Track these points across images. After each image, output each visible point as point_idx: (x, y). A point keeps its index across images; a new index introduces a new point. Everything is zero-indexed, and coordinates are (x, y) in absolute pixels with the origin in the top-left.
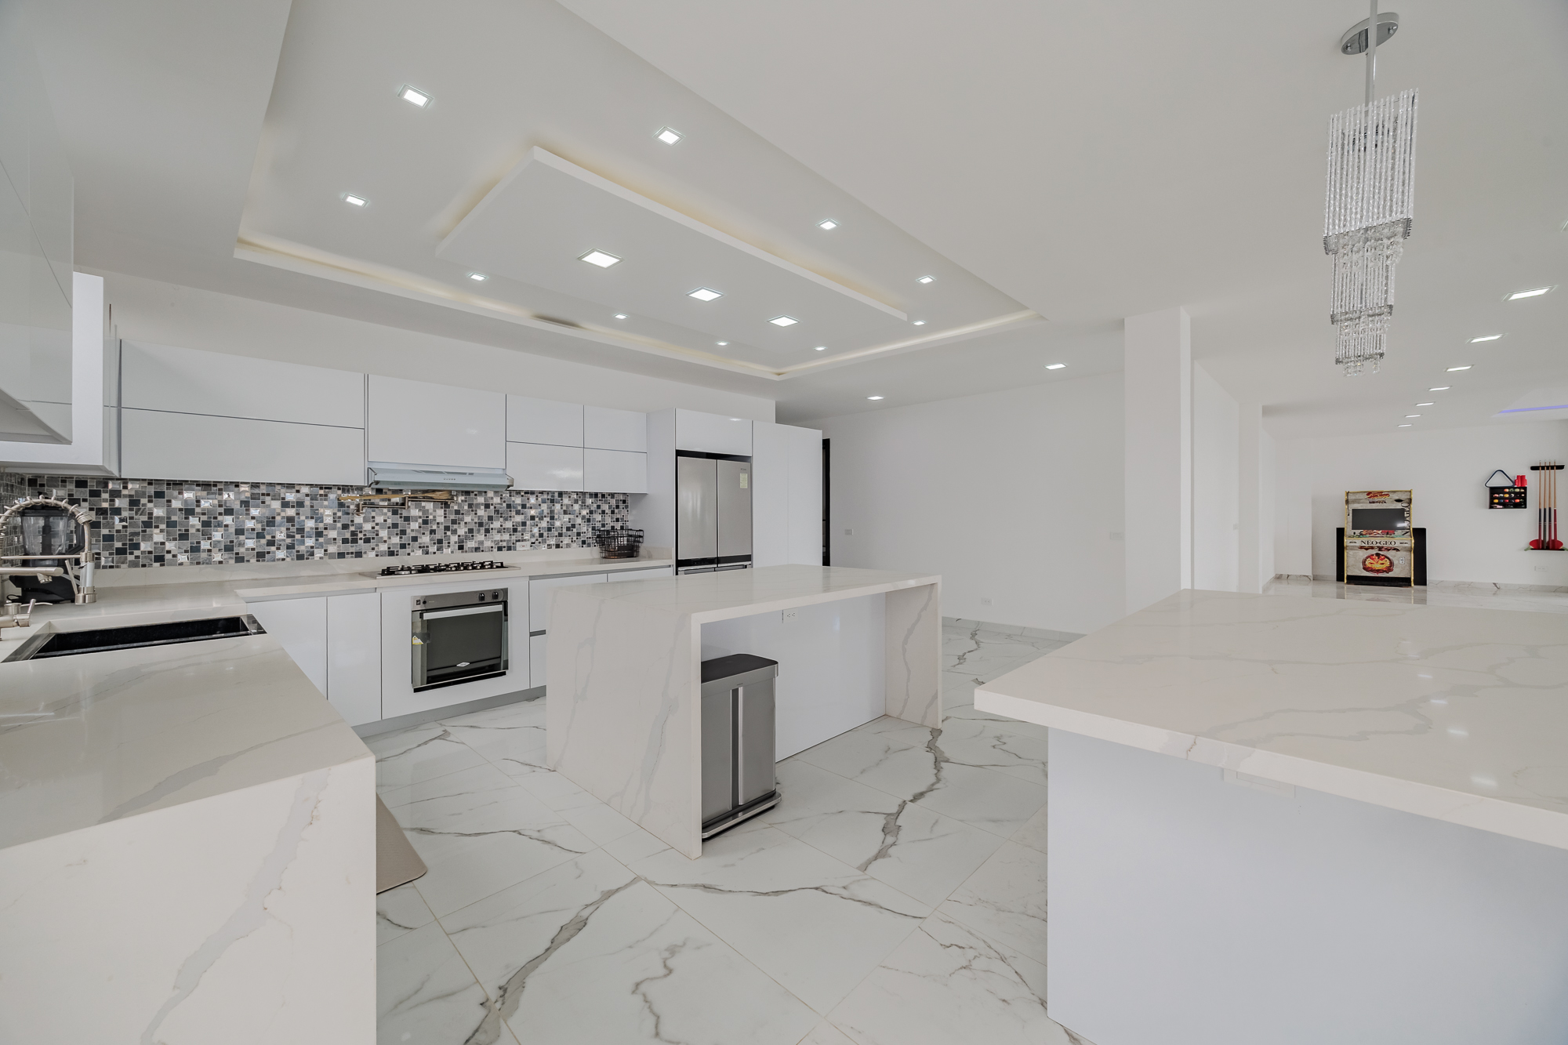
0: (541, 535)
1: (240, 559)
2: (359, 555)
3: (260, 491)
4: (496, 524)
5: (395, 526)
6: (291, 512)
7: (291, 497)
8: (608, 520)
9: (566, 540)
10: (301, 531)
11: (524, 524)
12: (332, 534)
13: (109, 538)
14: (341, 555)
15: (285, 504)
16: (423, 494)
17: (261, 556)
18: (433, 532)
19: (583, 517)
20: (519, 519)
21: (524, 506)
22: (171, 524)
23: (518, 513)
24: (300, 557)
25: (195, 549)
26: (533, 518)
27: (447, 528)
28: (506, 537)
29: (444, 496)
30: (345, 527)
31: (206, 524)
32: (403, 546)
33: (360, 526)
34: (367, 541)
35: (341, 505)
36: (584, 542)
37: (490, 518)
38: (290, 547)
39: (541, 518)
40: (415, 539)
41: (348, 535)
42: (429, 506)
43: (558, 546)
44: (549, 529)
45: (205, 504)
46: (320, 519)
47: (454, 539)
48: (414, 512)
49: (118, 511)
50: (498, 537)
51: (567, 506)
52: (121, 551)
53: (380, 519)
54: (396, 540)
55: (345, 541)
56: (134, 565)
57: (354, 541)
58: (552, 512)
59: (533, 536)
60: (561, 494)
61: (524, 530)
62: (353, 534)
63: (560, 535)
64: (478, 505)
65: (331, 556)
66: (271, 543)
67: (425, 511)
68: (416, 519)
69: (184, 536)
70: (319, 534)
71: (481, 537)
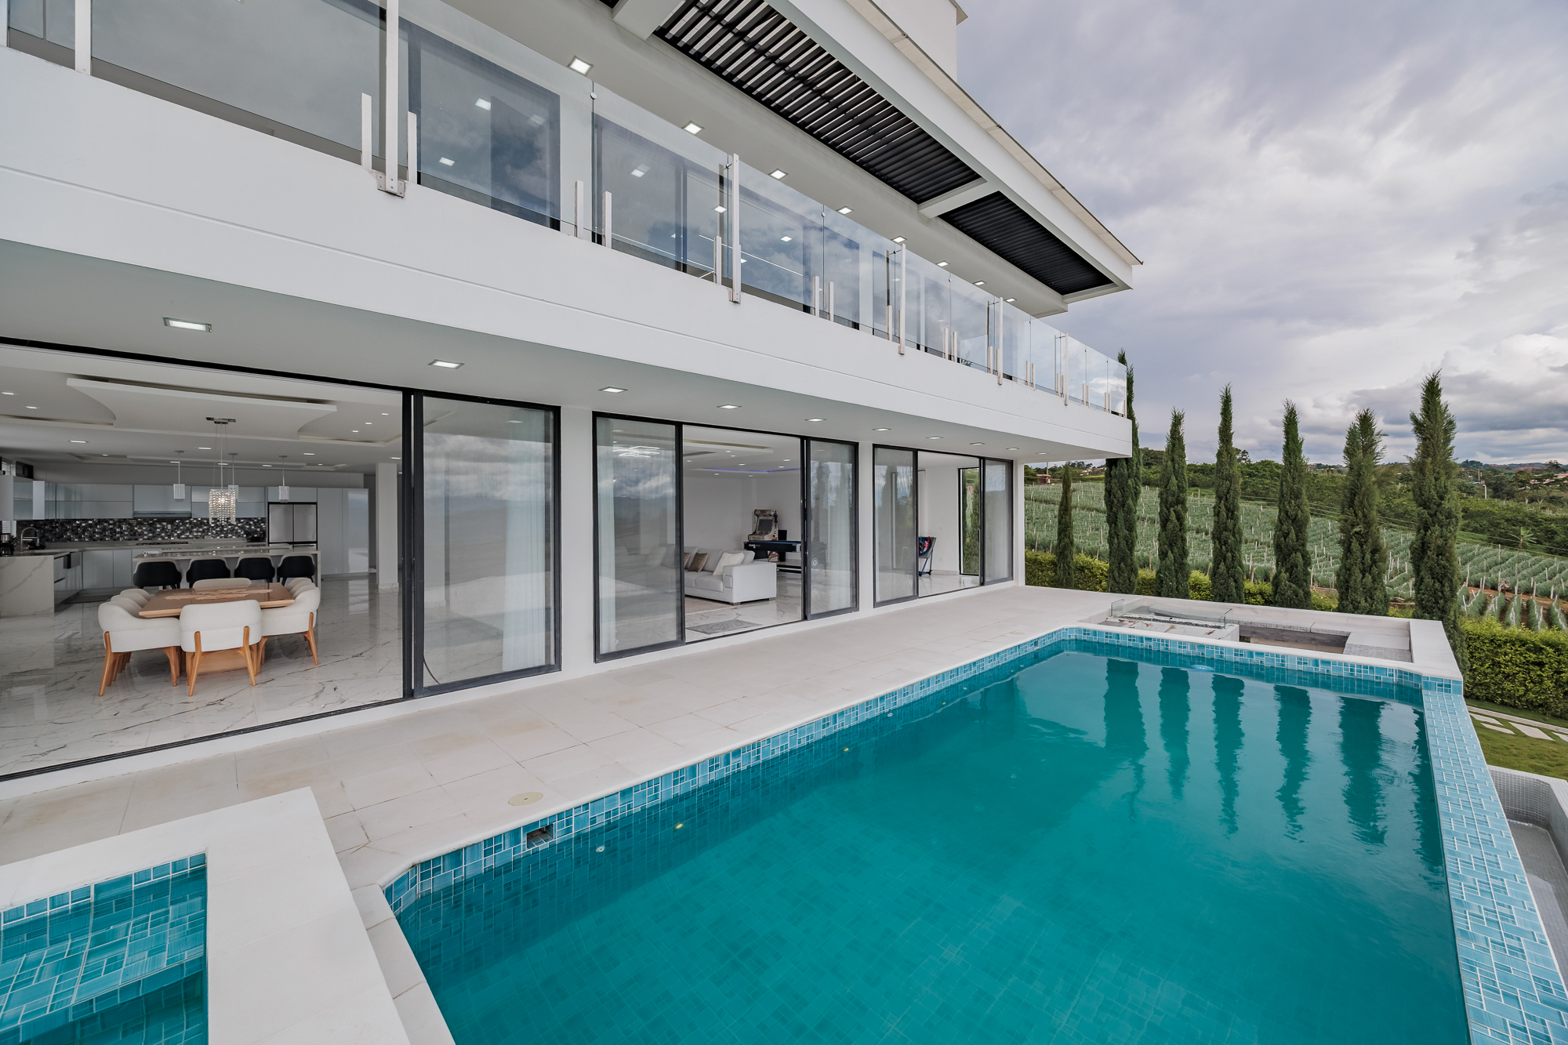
0: (217, 533)
1: (94, 540)
2: (136, 539)
4: (195, 530)
5: (150, 530)
6: (111, 526)
7: (111, 522)
8: (253, 527)
9: (230, 535)
10: (115, 532)
12: (126, 533)
13: (55, 534)
14: (130, 540)
15: (110, 524)
16: (160, 520)
17: (101, 539)
18: (166, 532)
19: (239, 527)
20: (205, 527)
22: (73, 530)
23: (205, 525)
24: (115, 540)
25: (80, 537)
27: (172, 531)
28: (200, 534)
29: (171, 521)
31: (84, 530)
32: (154, 537)
33: (137, 531)
34: (139, 535)
35: (130, 524)
36: (239, 536)
37: (192, 528)
38: (111, 537)
40: (159, 535)
41: (132, 533)
42: (165, 524)
43: (225, 537)
45: (84, 525)
46: (122, 529)
47: (175, 534)
48: (158, 526)
49: (57, 527)
50: (195, 534)
52: (58, 538)
53: (144, 528)
54: (150, 535)
55: (131, 535)
56: (62, 541)
57: (134, 536)
59: (213, 533)
61: (208, 532)
62: (134, 533)
64: (187, 523)
65: (126, 540)
66: (105, 536)
67: (163, 526)
68: (159, 528)
69: (77, 534)
70: (122, 533)
71: (188, 534)
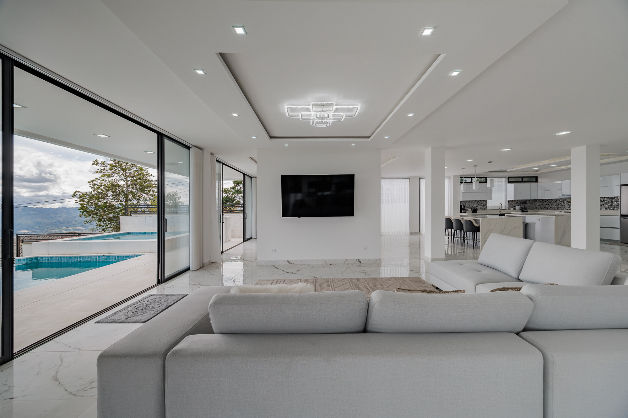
3: (557, 200)
10: (562, 205)
11: (604, 204)
15: (560, 201)
21: (604, 200)
26: (606, 203)
30: (568, 205)
39: (609, 203)
41: (568, 206)
44: (611, 206)
46: (565, 204)
51: (617, 200)
58: (612, 202)
60: (615, 197)
62: (569, 206)
63: (615, 207)
70: (565, 206)
